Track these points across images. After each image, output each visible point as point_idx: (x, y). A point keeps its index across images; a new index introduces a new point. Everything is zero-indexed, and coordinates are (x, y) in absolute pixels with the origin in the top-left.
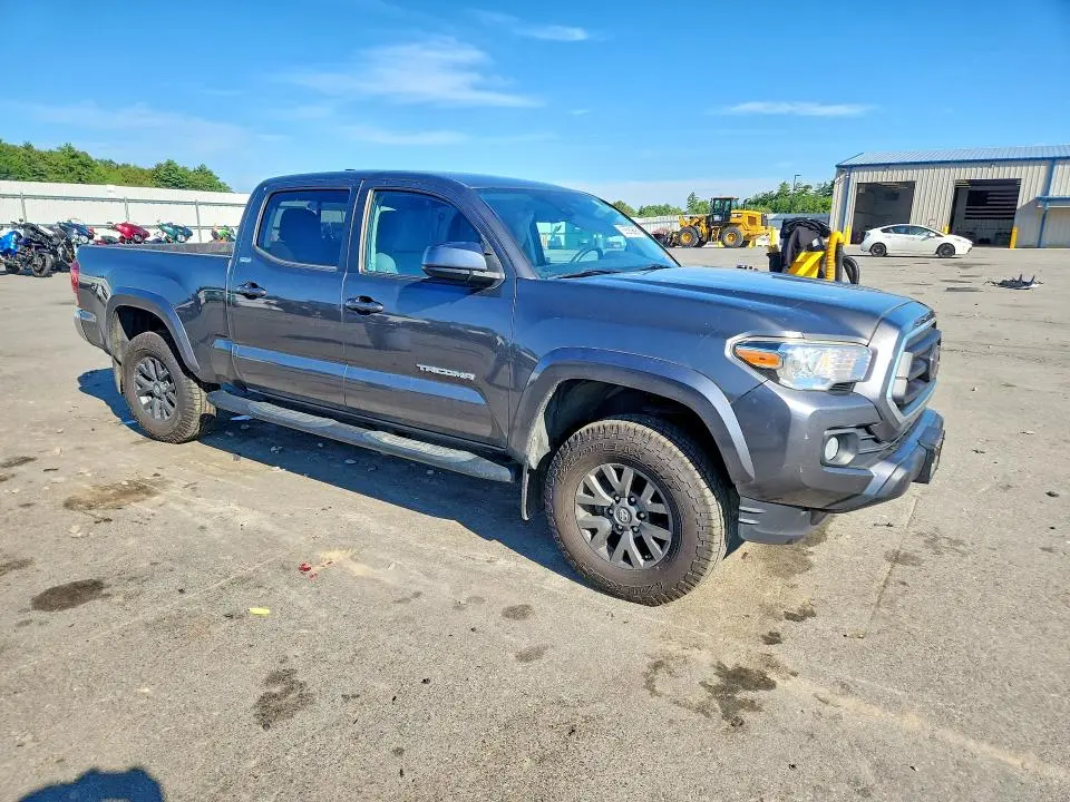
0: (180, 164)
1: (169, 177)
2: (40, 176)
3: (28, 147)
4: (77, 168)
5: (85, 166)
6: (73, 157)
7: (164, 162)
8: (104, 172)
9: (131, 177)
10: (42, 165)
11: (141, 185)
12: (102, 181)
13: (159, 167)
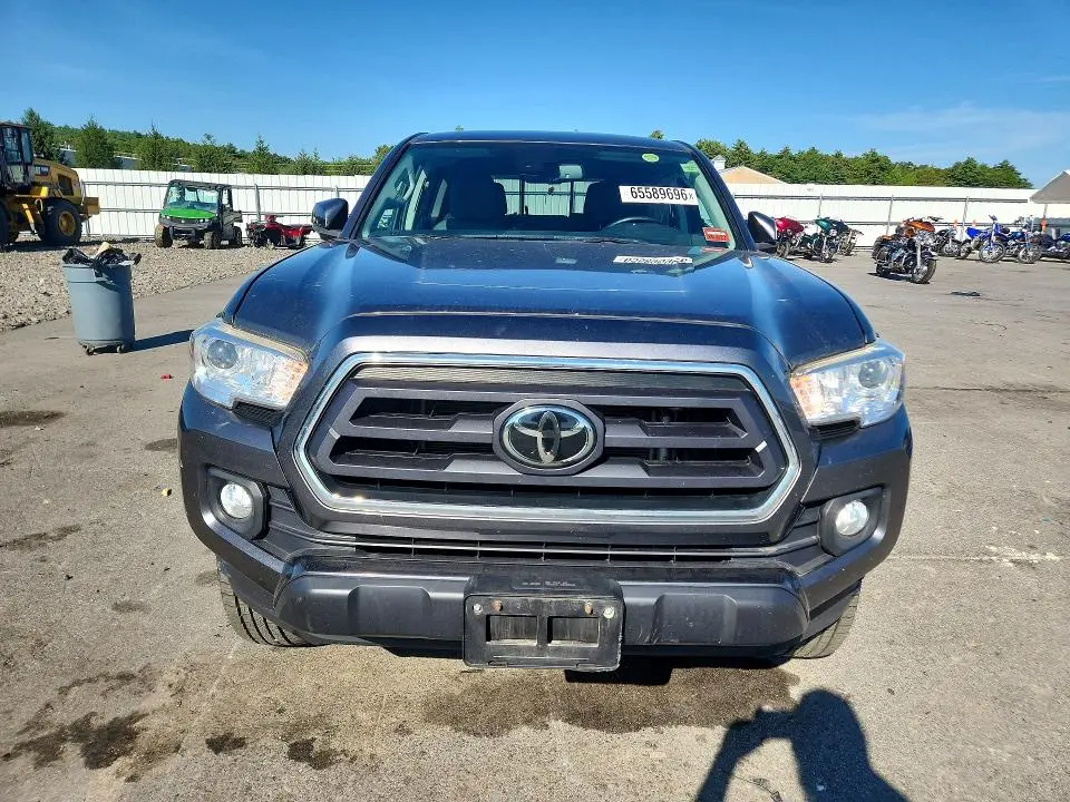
0: (979, 162)
1: (966, 175)
2: (840, 180)
3: (838, 155)
4: (875, 171)
5: (882, 169)
6: (874, 162)
7: (963, 160)
8: (899, 174)
9: (926, 177)
10: (844, 171)
11: (932, 184)
12: (895, 182)
13: (957, 166)
